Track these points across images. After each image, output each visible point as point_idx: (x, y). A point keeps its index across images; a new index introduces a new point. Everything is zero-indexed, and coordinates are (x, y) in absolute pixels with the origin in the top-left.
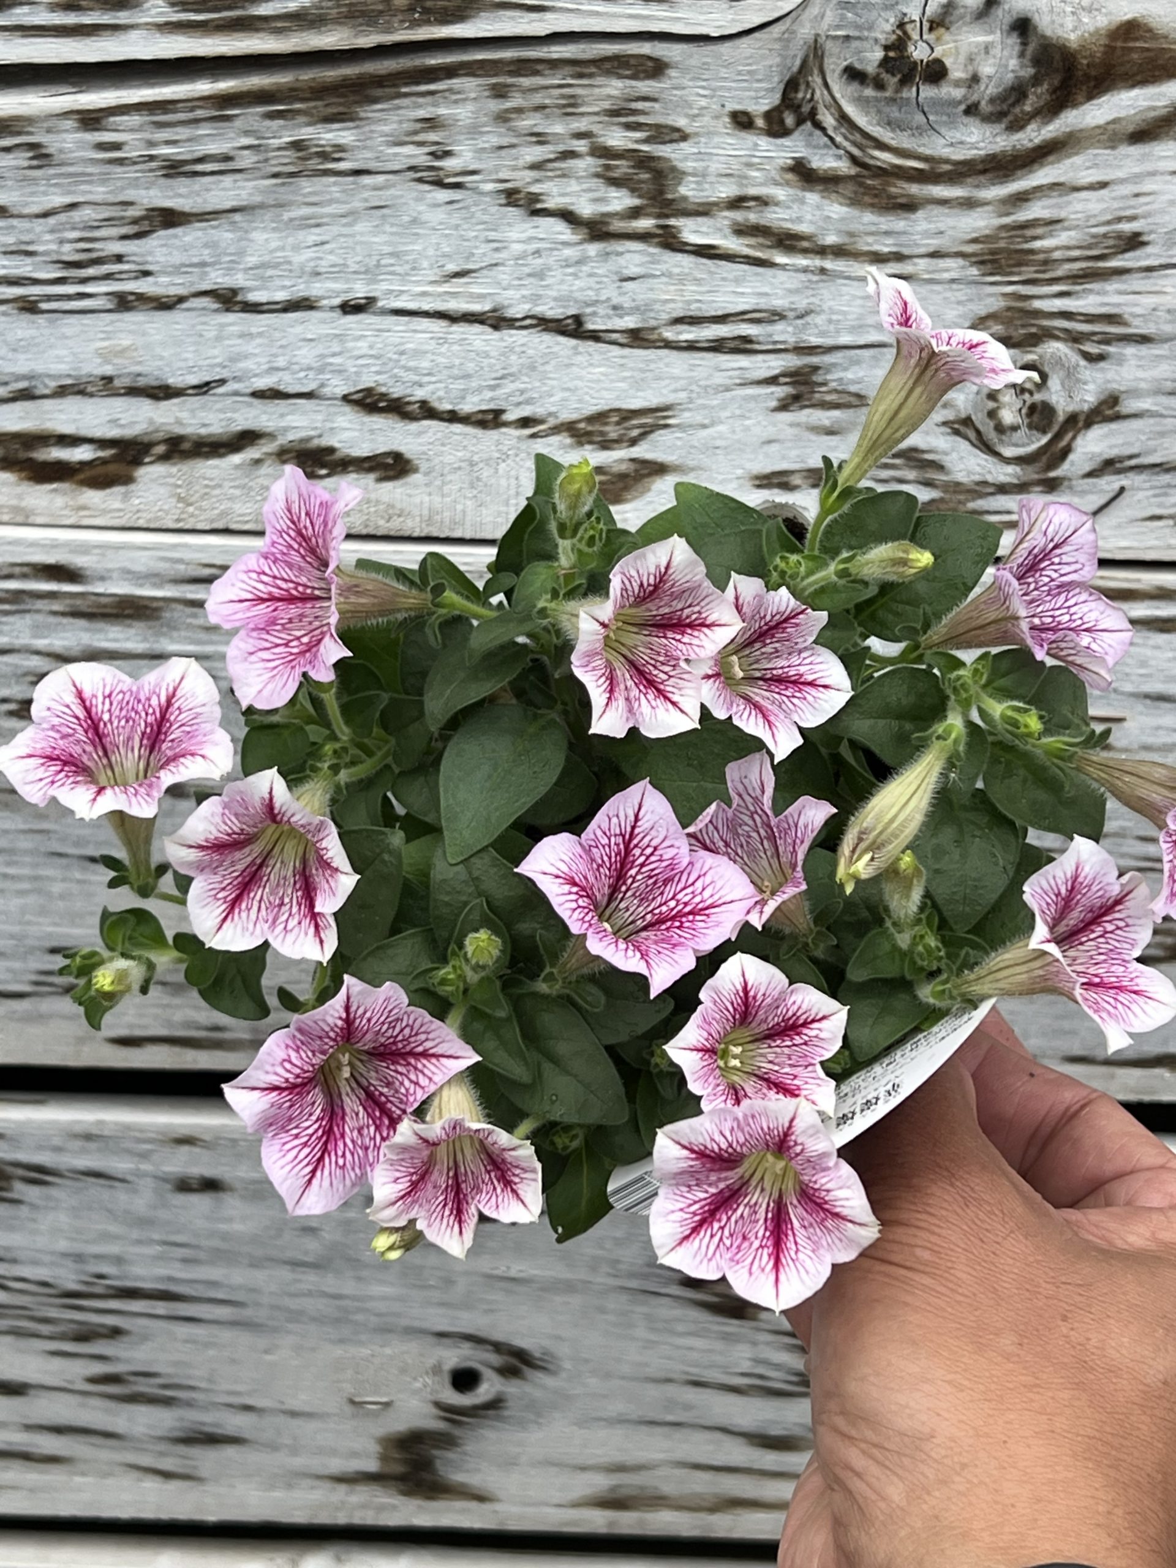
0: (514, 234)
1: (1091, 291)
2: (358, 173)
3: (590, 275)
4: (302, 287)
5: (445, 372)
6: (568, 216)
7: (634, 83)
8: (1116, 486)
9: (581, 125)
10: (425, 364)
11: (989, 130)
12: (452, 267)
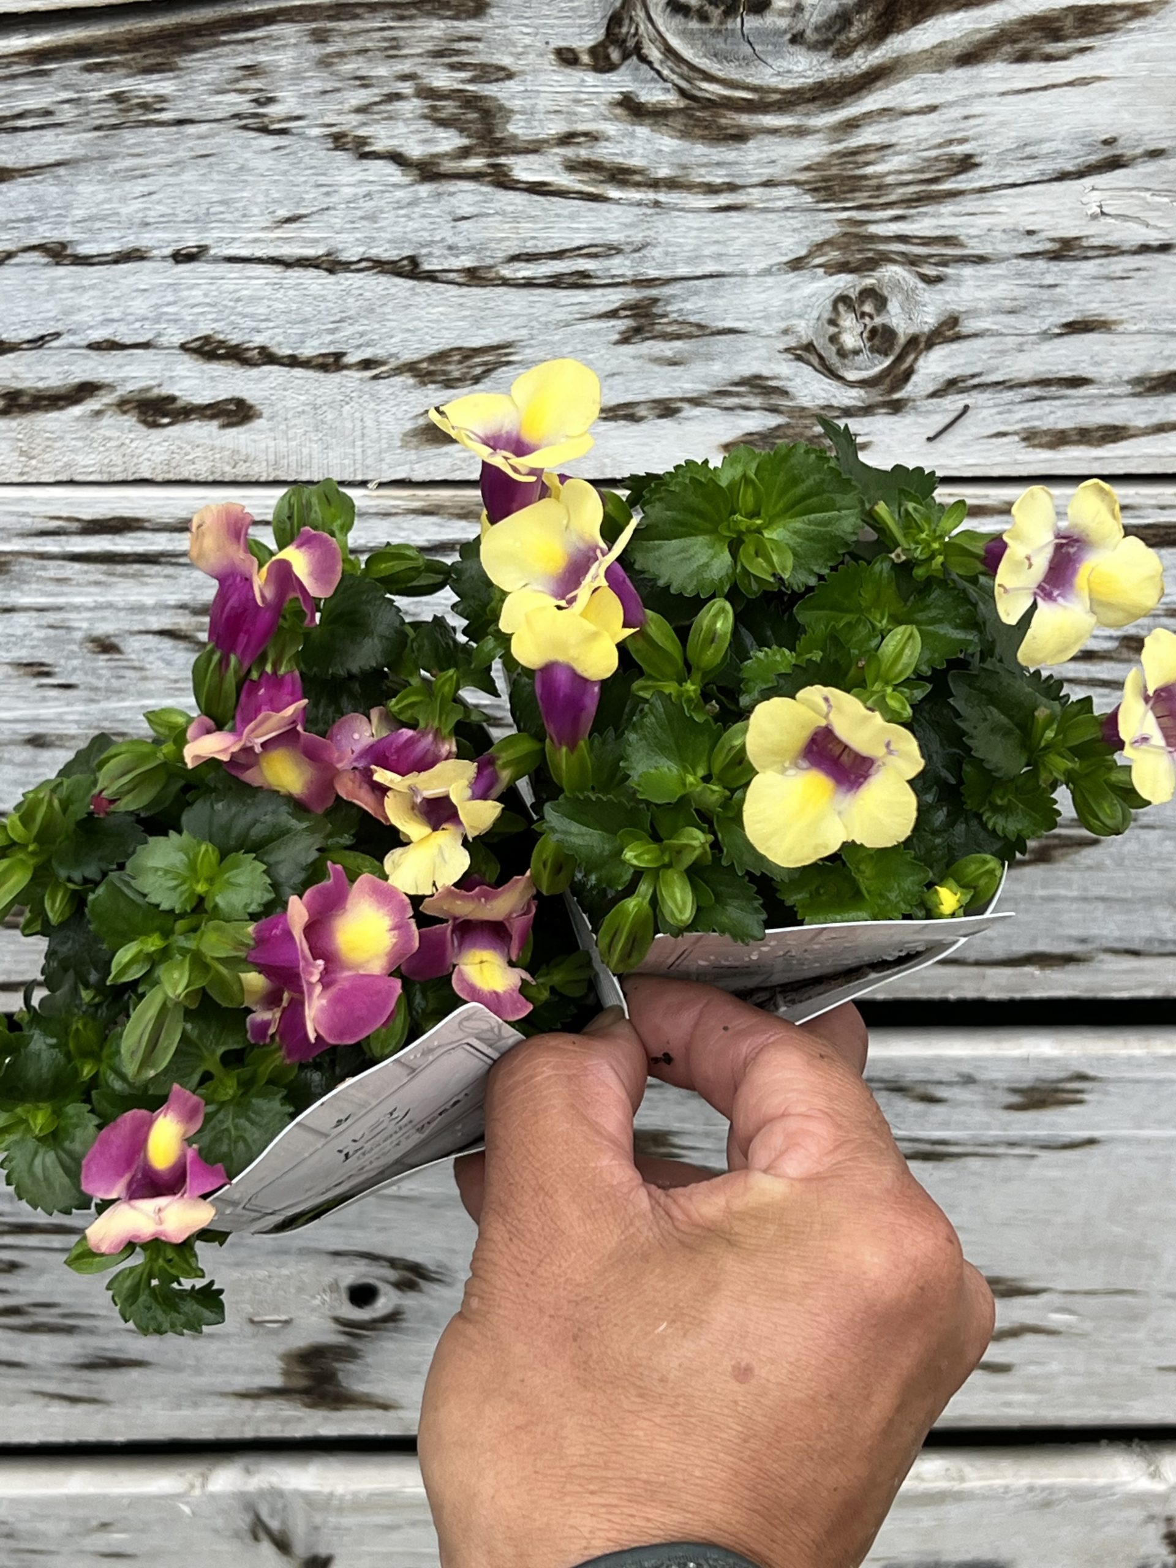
0: (344, 179)
1: (926, 214)
2: (180, 122)
3: (424, 216)
4: (132, 238)
5: (283, 317)
6: (397, 158)
7: (456, 23)
8: (960, 405)
9: (406, 67)
10: (262, 310)
11: (816, 58)
12: (283, 213)
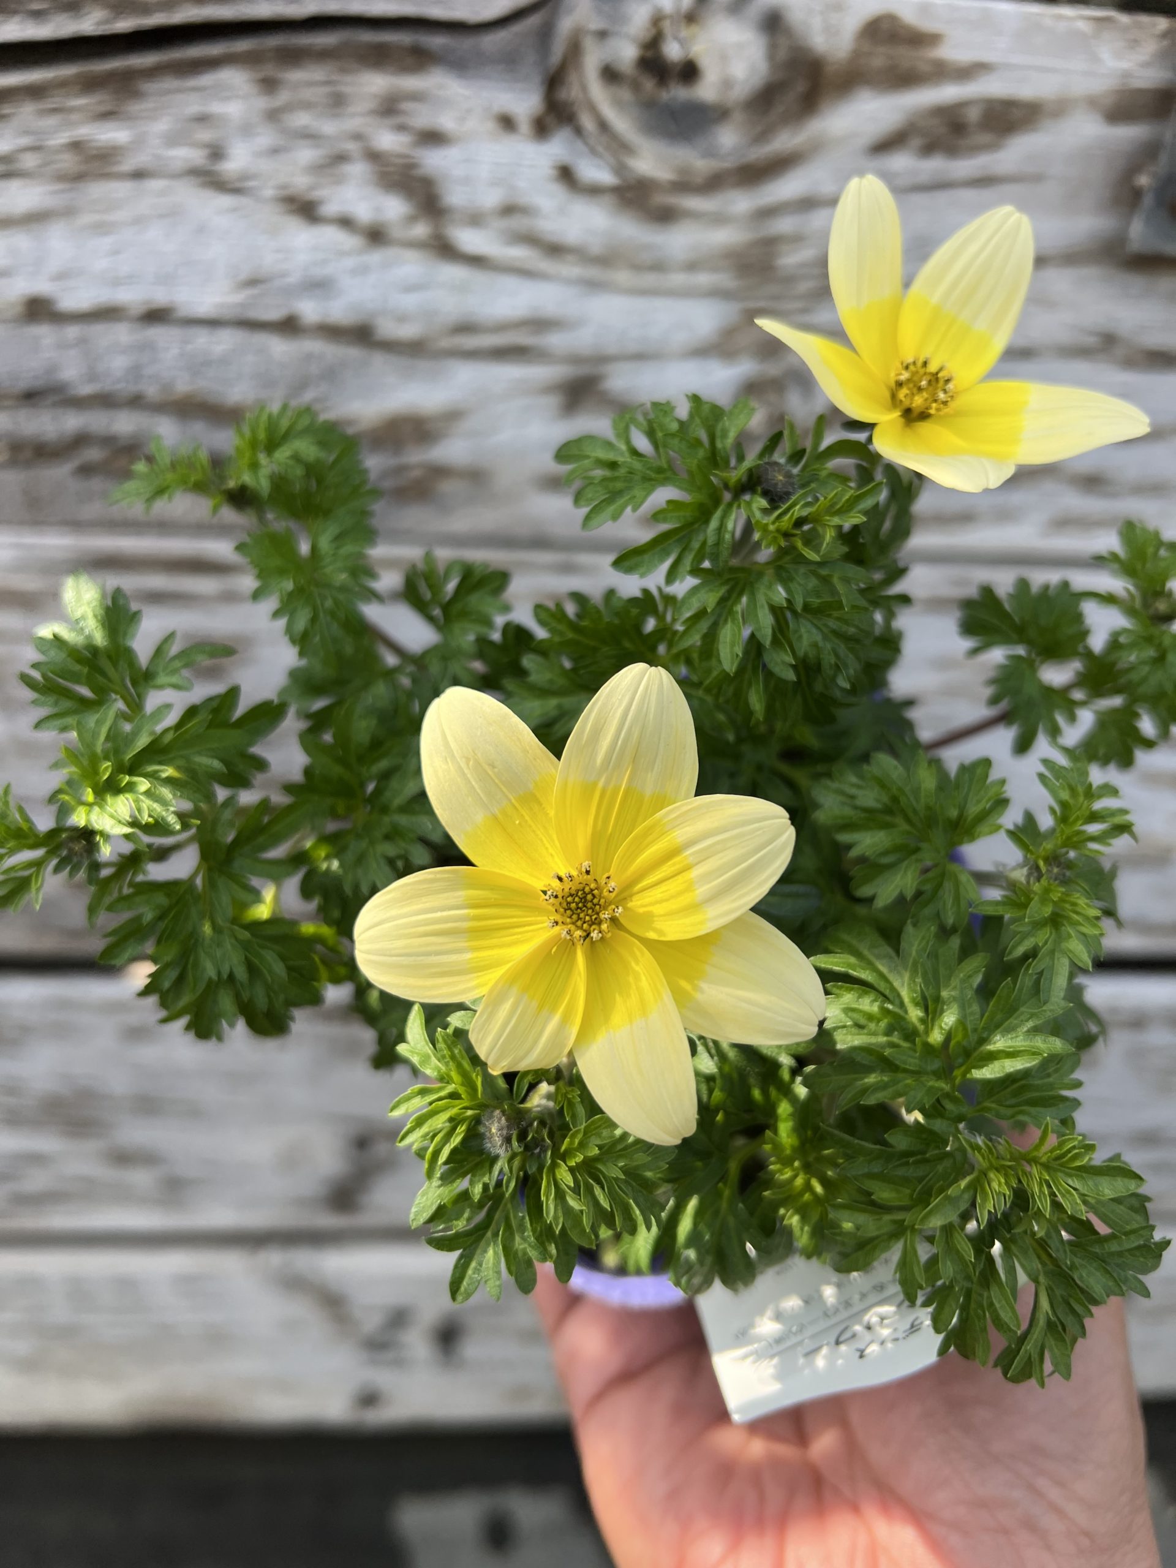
0: (296, 243)
6: (346, 222)
7: (397, 79)
9: (353, 126)
